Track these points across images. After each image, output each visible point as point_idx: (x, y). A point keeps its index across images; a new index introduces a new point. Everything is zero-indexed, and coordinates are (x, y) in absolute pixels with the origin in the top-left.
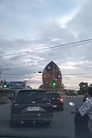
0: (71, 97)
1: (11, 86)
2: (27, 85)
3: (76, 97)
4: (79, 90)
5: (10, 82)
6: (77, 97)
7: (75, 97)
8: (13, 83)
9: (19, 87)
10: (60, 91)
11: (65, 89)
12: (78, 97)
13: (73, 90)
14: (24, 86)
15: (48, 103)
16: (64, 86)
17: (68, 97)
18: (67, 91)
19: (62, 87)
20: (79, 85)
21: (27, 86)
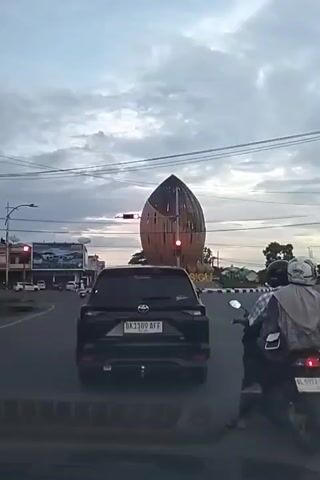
0: (233, 291)
1: (37, 256)
2: (90, 253)
3: (248, 290)
4: (264, 268)
5: (34, 244)
6: (251, 291)
7: (245, 291)
8: (43, 249)
9: (61, 260)
10: (197, 272)
11: (215, 265)
12: (254, 290)
13: (242, 270)
14: (82, 257)
15: (190, 312)
16: (214, 258)
17: (224, 291)
18: (224, 273)
19: (206, 260)
20: (265, 252)
21: (89, 257)
